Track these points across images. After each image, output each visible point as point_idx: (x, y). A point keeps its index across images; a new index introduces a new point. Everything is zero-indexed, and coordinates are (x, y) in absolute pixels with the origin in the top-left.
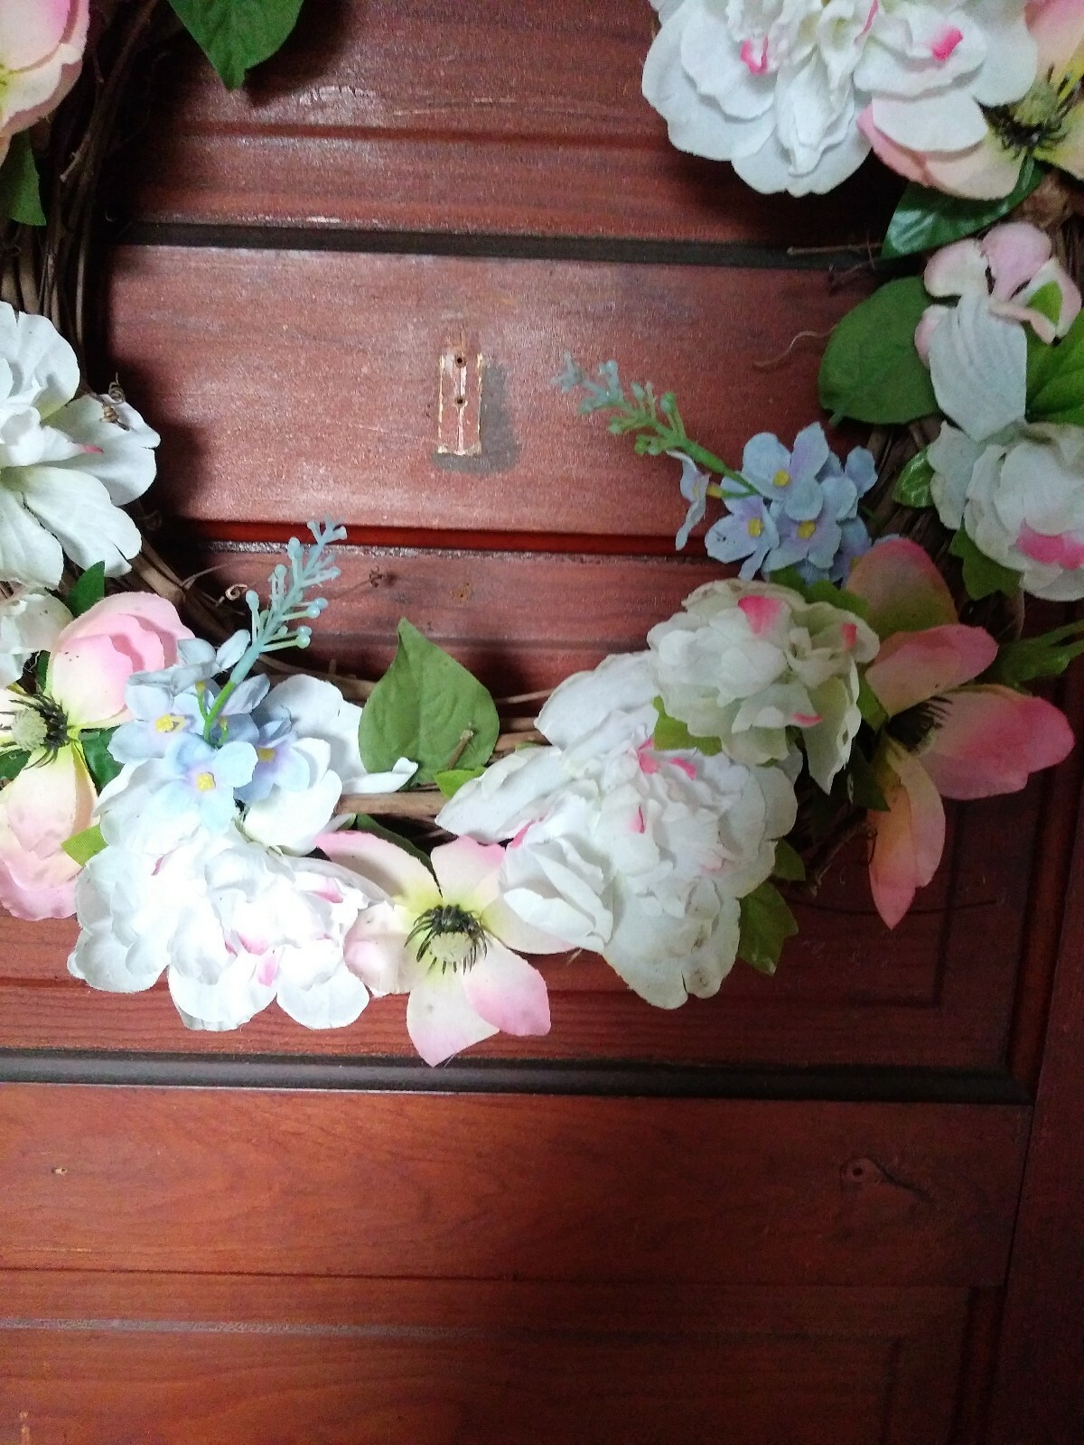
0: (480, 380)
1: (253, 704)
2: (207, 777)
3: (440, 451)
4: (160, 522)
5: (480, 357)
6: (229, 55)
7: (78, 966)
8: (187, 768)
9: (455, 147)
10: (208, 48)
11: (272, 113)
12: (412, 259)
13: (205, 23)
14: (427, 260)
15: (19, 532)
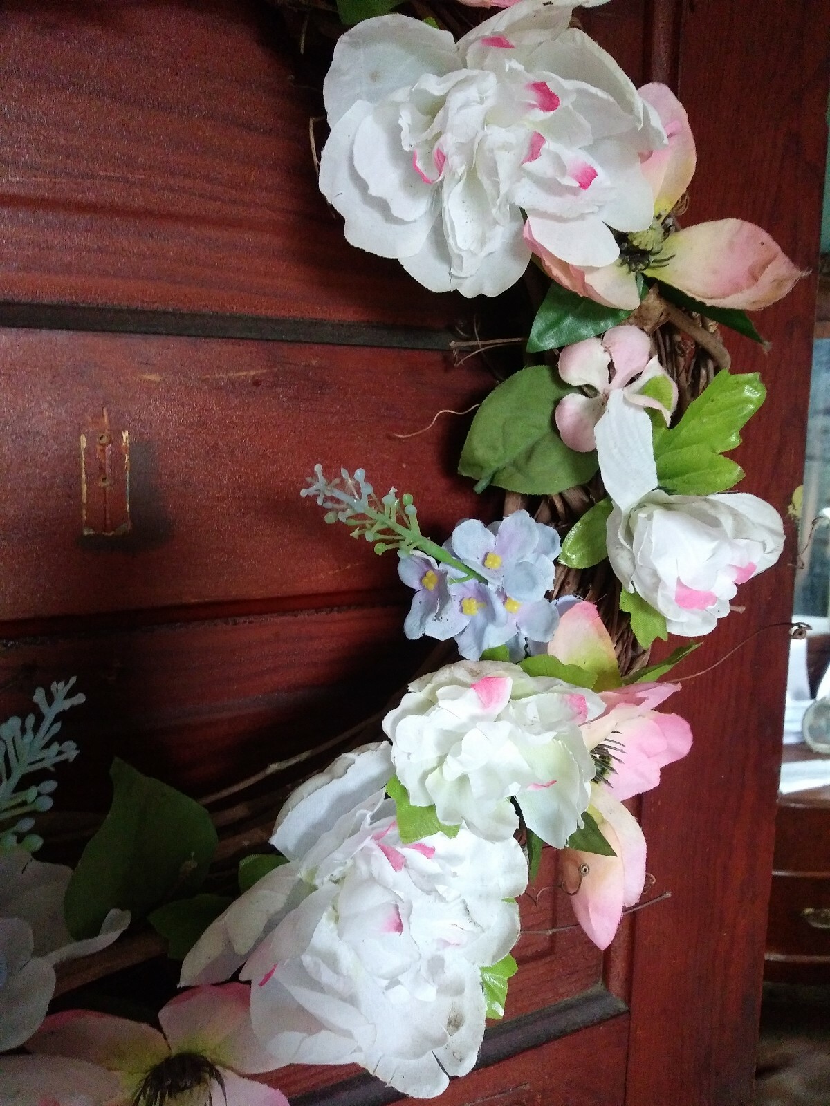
0: (127, 457)
3: (86, 533)
5: (125, 435)
9: (81, 220)
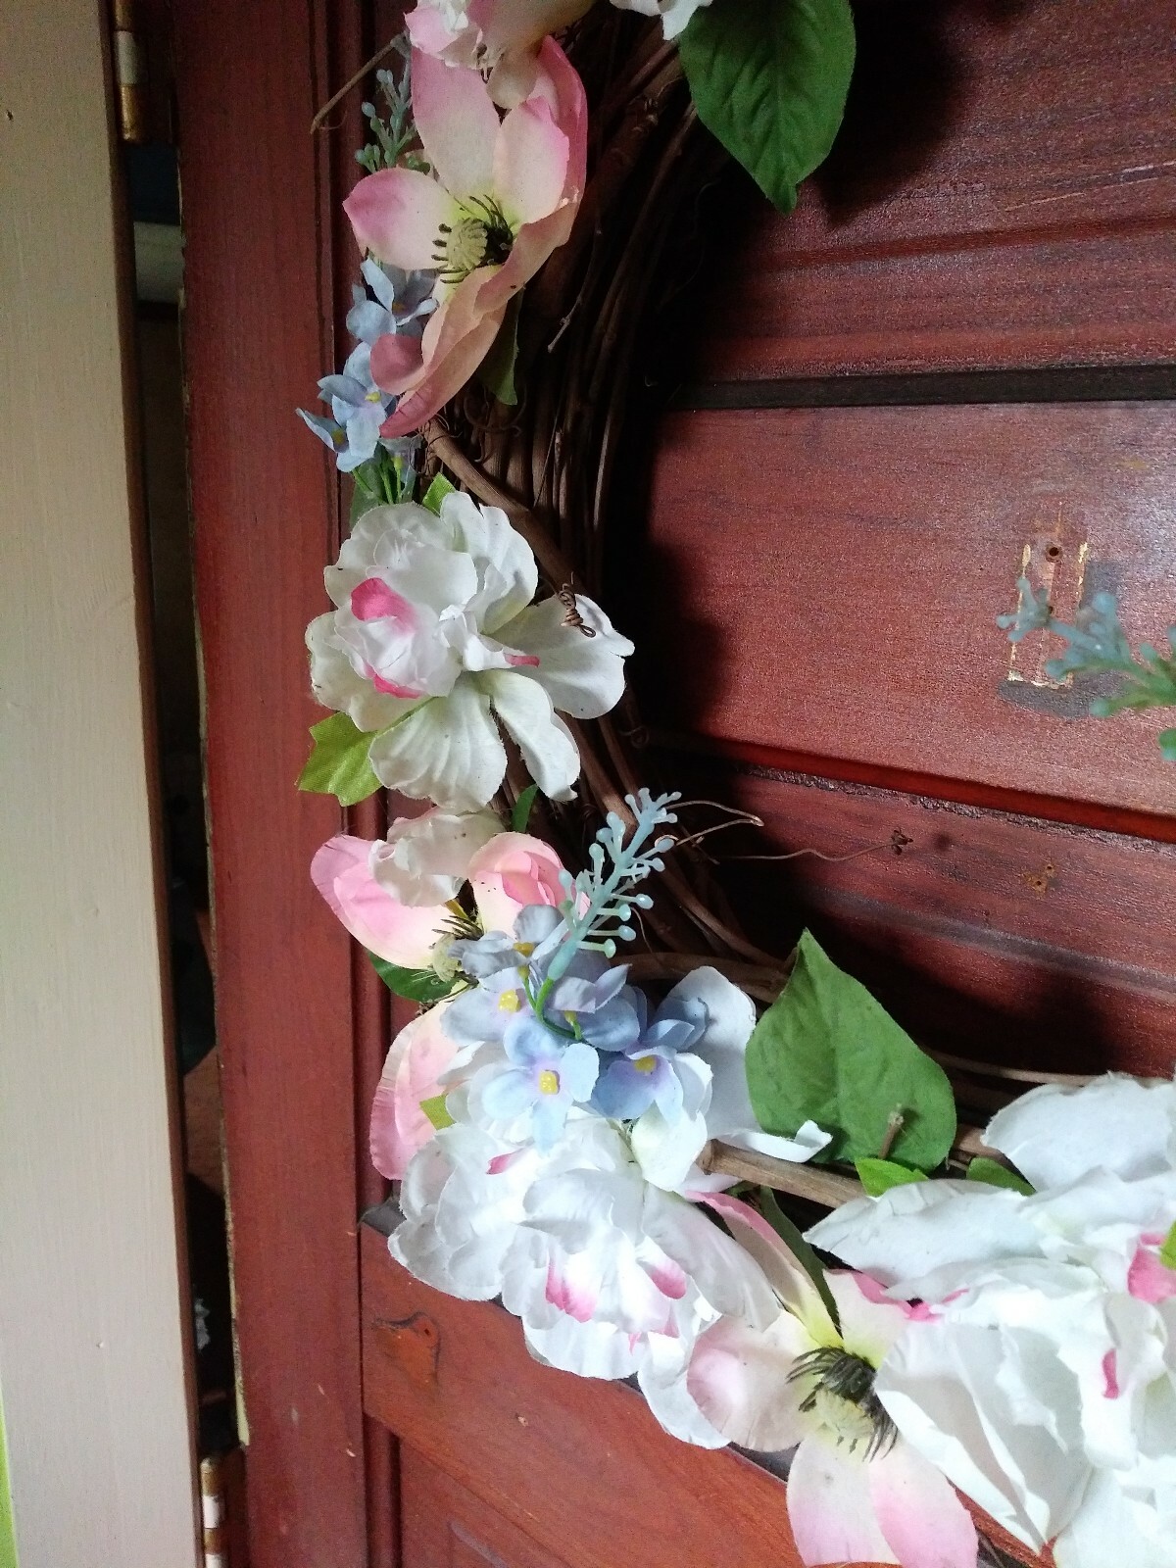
0: (1080, 580)
1: (597, 1005)
2: (550, 1078)
3: (1012, 677)
4: (648, 738)
5: (1084, 548)
6: (780, 172)
7: (402, 1251)
8: (531, 1060)
10: (754, 167)
11: (851, 234)
12: (998, 411)
13: (748, 139)
14: (1020, 412)
15: (473, 740)
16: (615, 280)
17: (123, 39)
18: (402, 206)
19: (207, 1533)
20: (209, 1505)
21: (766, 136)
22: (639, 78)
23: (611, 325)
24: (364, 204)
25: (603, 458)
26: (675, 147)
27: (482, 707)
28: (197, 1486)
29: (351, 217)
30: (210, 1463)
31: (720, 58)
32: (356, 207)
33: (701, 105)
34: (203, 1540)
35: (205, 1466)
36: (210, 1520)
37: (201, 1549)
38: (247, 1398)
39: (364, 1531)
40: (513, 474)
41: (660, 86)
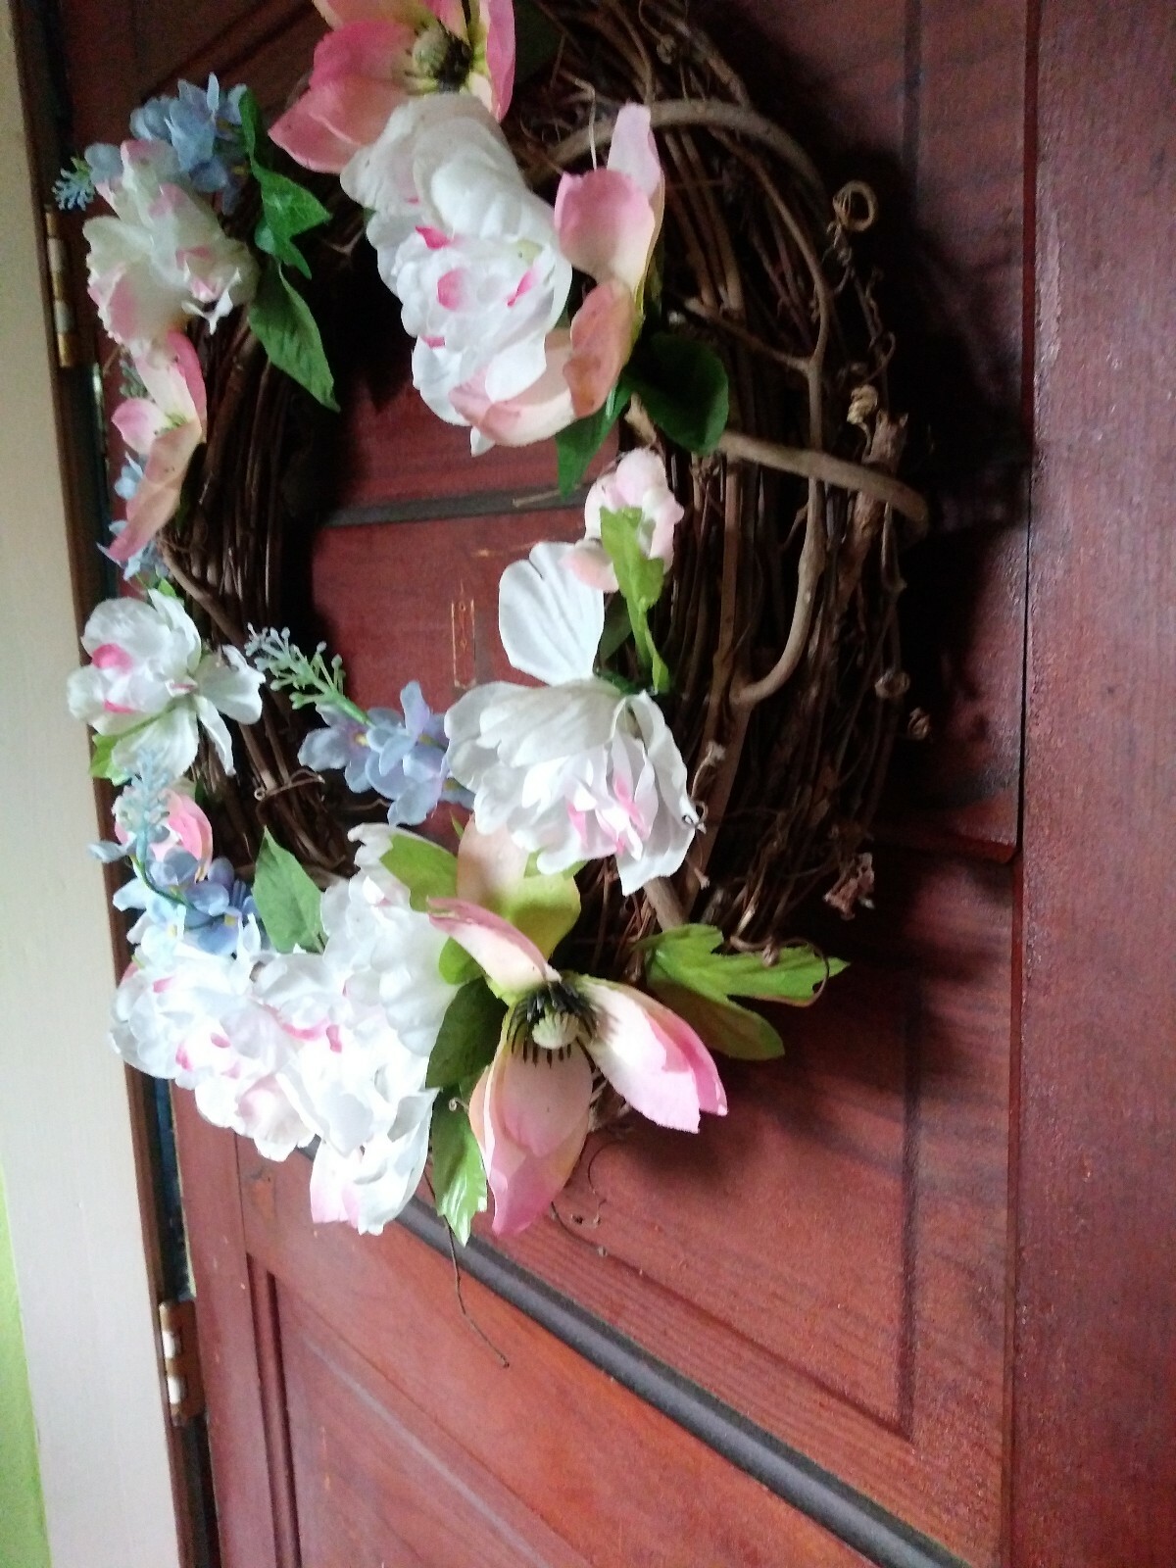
0: (473, 622)
5: (472, 603)
16: (251, 454)
17: (59, 306)
18: (146, 418)
19: (167, 1361)
20: (167, 1338)
21: (310, 368)
22: (236, 342)
23: (255, 482)
24: (125, 419)
25: (267, 562)
26: (264, 379)
27: (191, 720)
28: (157, 1323)
29: (118, 427)
30: (166, 1307)
31: (270, 329)
32: (120, 421)
33: (273, 355)
34: (165, 1368)
35: (162, 1308)
36: (169, 1351)
37: (163, 1373)
38: (193, 1259)
39: (254, 1347)
40: (211, 575)
41: (248, 346)
